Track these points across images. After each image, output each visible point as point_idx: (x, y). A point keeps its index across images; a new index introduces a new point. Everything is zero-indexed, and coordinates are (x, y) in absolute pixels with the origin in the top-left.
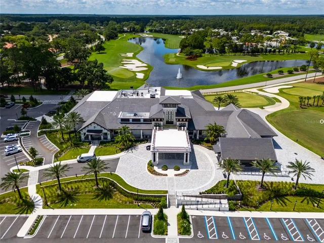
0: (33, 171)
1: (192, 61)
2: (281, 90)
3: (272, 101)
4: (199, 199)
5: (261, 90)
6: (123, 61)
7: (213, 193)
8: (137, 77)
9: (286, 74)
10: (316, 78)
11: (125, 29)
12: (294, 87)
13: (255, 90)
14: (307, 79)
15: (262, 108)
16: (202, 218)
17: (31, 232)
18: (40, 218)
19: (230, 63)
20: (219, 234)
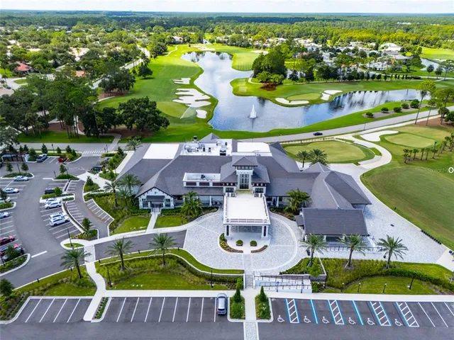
0: (88, 245)
1: (269, 92)
2: (382, 138)
3: (370, 154)
4: (279, 280)
5: (358, 137)
6: (178, 91)
7: (295, 272)
8: (198, 116)
9: (391, 112)
10: (430, 118)
11: (177, 38)
12: (400, 133)
13: (350, 137)
14: (418, 121)
15: (357, 164)
16: (282, 301)
17: (98, 316)
18: (105, 300)
19: (319, 95)
20: (301, 318)
